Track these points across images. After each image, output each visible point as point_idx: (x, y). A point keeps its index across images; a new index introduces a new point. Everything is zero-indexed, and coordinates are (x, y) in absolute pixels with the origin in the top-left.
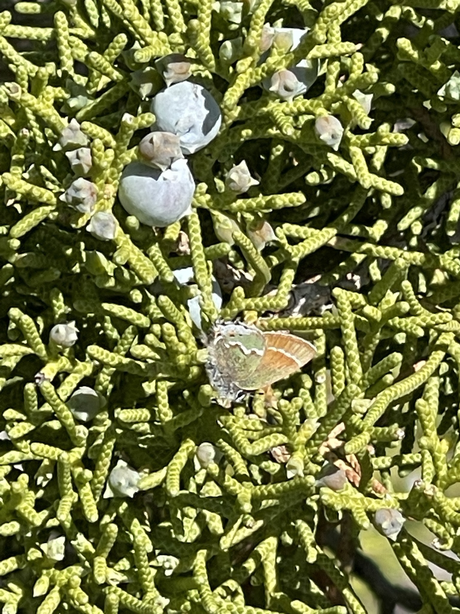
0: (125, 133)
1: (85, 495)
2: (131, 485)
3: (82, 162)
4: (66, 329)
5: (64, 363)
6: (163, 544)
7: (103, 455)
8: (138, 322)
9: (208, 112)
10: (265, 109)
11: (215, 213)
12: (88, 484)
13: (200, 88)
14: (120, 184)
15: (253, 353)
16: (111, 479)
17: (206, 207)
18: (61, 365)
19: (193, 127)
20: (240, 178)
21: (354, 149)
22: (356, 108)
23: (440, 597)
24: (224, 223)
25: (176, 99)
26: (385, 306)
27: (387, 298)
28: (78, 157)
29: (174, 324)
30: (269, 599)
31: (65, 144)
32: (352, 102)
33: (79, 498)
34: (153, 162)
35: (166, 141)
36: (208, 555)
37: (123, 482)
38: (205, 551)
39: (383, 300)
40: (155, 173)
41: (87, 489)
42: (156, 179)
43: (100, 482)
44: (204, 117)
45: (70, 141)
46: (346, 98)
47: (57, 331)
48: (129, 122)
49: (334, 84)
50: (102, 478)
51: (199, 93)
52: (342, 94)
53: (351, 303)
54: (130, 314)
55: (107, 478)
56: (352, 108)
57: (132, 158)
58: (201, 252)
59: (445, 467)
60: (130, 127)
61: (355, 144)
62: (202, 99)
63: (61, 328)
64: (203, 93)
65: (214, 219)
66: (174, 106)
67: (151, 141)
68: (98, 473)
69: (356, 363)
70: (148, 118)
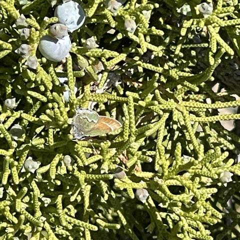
0: (45, 24)
1: (14, 171)
2: (33, 168)
3: (25, 35)
4: (11, 101)
5: (9, 113)
6: (44, 191)
7: (23, 156)
8: (42, 100)
9: (80, 16)
10: (103, 12)
11: (79, 56)
12: (15, 167)
13: (77, 4)
14: (40, 43)
15: (92, 121)
16: (25, 164)
17: (75, 53)
18: (7, 114)
19: (73, 22)
20: (91, 44)
21: (140, 34)
22: (143, 19)
23: (159, 221)
24: (82, 60)
25: (67, 10)
26: (148, 101)
27: (148, 97)
28: (23, 32)
29: (58, 103)
30: (85, 211)
31: (18, 25)
32: (141, 15)
33: (11, 172)
34: (55, 37)
35: (62, 29)
36: (63, 197)
37: (30, 167)
38: (61, 196)
39: (147, 98)
40: (56, 41)
41: (14, 169)
42: (56, 43)
43: (20, 166)
44: (78, 18)
45: (20, 24)
46: (139, 13)
47: (8, 102)
48: (47, 21)
49: (134, 6)
50: (22, 165)
51: (77, 7)
52: (137, 11)
53: (133, 97)
54: (39, 96)
55: (24, 165)
56: (141, 18)
57: (46, 34)
58: (71, 74)
59: (167, 172)
60: (47, 23)
61: (141, 32)
62: (78, 10)
63: (9, 100)
64: (78, 7)
65: (78, 58)
66: (66, 13)
67: (55, 28)
68: (20, 162)
69: (133, 125)
70: (55, 19)
